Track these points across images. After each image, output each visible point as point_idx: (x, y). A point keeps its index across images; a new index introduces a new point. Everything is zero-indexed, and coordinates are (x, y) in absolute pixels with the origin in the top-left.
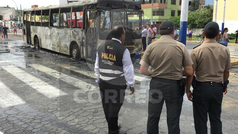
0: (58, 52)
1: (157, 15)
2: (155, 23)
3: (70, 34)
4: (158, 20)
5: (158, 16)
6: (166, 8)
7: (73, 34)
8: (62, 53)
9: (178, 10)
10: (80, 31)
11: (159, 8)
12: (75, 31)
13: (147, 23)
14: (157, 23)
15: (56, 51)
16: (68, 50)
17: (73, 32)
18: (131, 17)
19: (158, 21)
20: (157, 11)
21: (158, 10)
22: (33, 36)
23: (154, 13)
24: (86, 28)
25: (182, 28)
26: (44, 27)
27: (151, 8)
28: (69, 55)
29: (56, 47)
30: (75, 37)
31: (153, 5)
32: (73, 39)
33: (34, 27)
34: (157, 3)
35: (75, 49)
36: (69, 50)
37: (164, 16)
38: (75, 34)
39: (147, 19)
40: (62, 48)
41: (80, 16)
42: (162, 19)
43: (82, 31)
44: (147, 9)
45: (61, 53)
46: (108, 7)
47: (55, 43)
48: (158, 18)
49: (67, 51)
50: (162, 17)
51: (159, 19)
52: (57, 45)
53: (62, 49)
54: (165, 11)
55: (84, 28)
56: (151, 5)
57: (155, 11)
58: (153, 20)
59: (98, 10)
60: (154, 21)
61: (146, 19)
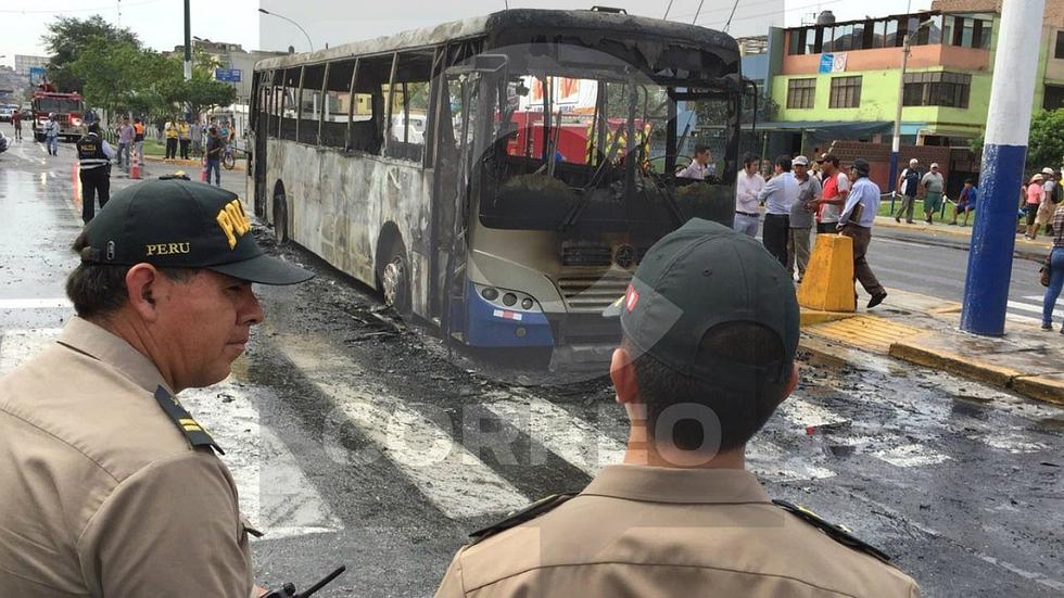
0: (340, 268)
1: (929, 104)
2: (919, 142)
3: (381, 189)
4: (935, 127)
5: (936, 108)
6: (981, 69)
7: (389, 185)
8: (351, 274)
9: (1048, 82)
10: (415, 173)
11: (941, 69)
12: (397, 172)
13: (877, 140)
14: (929, 140)
15: (334, 265)
16: (370, 263)
17: (390, 178)
18: (801, 107)
19: (931, 130)
20: (933, 86)
21: (938, 80)
22: (270, 184)
23: (912, 94)
24: (434, 164)
25: (989, 180)
26: (302, 147)
27: (900, 67)
28: (373, 289)
29: (333, 244)
30: (395, 205)
31: (907, 52)
32: (388, 215)
33: (276, 142)
34: (935, 43)
35: (392, 265)
36: (373, 265)
37: (966, 107)
38: (397, 190)
39: (877, 122)
40: (353, 252)
41: (563, 97)
42: (954, 124)
43: (421, 173)
44: (883, 72)
45: (348, 275)
46: (540, 55)
47: (332, 222)
48: (936, 121)
49: (368, 267)
50: (953, 114)
51: (938, 123)
52: (339, 236)
53: (351, 255)
54: (972, 83)
55: (428, 164)
56: (899, 51)
57: (920, 85)
58: (901, 124)
59: (486, 73)
60: (906, 131)
61: (875, 119)
